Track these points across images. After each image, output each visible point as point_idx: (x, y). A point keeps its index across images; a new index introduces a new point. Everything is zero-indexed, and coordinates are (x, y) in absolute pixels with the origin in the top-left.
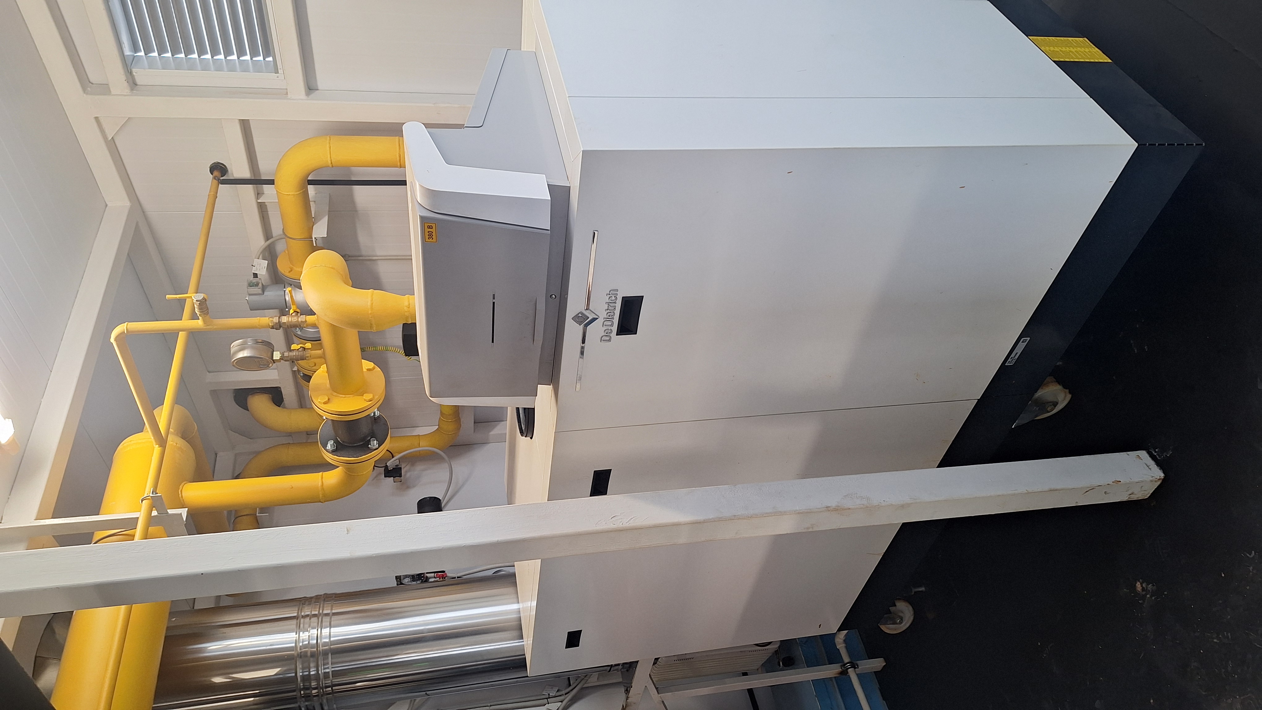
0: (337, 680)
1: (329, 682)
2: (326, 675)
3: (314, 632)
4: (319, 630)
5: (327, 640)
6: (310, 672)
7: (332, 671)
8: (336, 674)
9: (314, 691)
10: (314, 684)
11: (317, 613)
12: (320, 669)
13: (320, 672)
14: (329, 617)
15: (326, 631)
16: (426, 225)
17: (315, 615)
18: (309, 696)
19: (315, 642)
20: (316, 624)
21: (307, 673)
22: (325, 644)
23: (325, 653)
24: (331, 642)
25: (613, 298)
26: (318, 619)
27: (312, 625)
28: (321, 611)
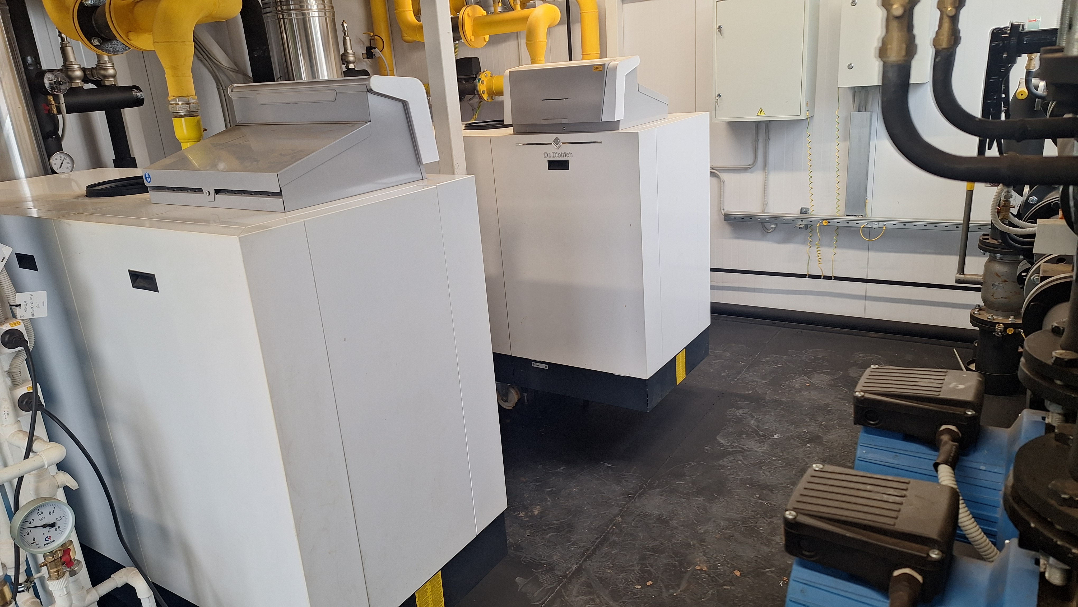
0: (287, 21)
1: (286, 16)
2: (290, 15)
3: (315, 7)
4: (317, 10)
5: (311, 15)
6: (292, 5)
7: (292, 19)
8: (291, 21)
9: (279, 8)
10: (284, 7)
11: (326, 8)
12: (294, 11)
13: (292, 11)
14: (324, 15)
15: (316, 14)
16: (601, 66)
17: (325, 7)
18: (276, 5)
19: (309, 8)
20: (319, 8)
21: (291, 3)
22: (309, 14)
23: (303, 14)
24: (310, 18)
25: (568, 156)
26: (323, 9)
27: (319, 5)
28: (327, 10)
